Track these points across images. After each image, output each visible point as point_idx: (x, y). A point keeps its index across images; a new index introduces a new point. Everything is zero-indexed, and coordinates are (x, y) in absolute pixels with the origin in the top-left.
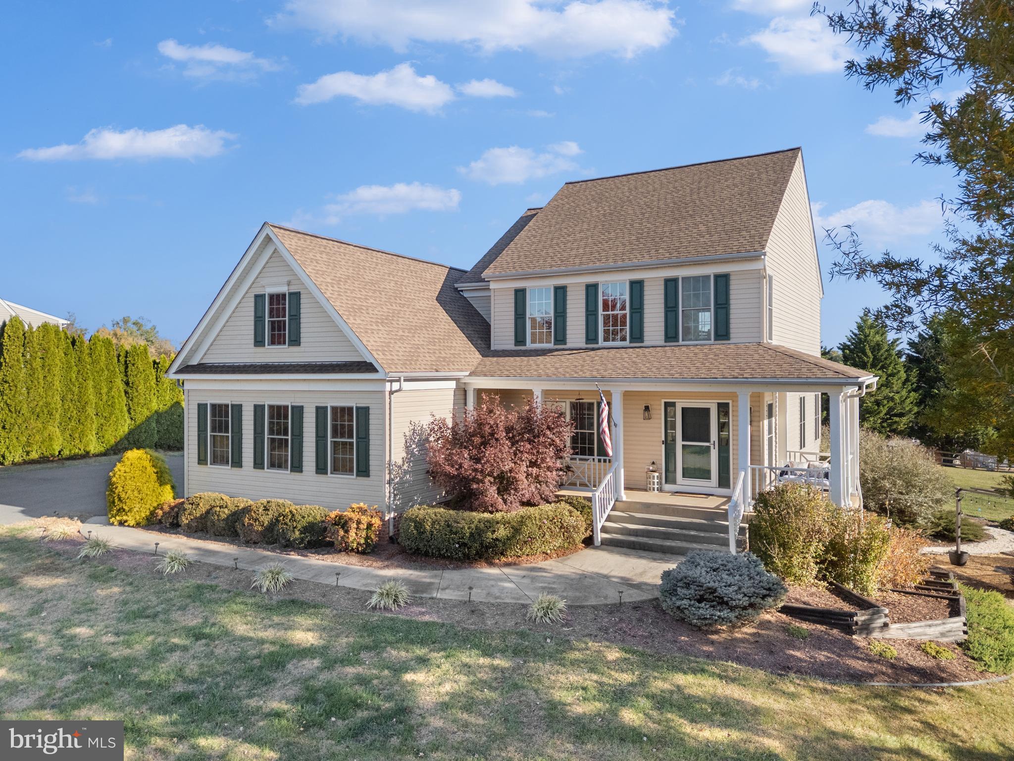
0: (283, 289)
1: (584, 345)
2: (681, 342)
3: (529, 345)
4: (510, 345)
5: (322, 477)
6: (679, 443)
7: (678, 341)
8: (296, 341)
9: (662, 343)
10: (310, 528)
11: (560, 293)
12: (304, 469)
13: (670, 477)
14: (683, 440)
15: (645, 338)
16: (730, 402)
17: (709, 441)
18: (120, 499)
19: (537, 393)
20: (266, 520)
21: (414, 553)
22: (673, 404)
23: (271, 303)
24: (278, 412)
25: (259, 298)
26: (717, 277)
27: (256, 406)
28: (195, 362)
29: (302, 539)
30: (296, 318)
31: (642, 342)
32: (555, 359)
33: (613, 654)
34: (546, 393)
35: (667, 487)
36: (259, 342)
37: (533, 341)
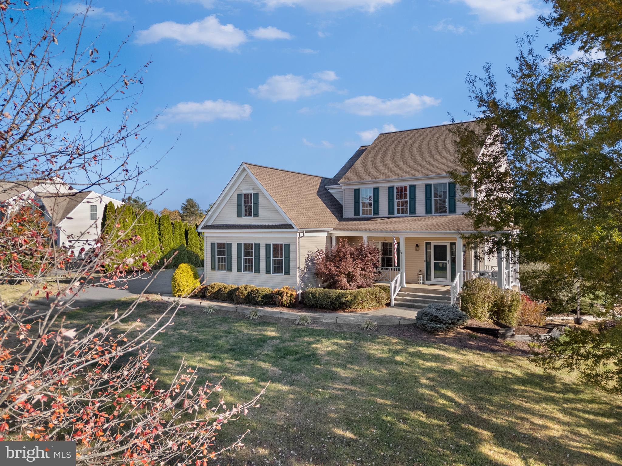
0: (251, 192)
1: (387, 216)
2: (433, 214)
3: (361, 216)
4: (352, 216)
5: (268, 275)
6: (433, 261)
8: (256, 215)
9: (425, 215)
10: (266, 296)
11: (376, 191)
12: (260, 271)
13: (428, 277)
14: (435, 260)
15: (417, 212)
16: (456, 242)
17: (446, 260)
18: (178, 285)
19: (365, 238)
20: (246, 293)
21: (311, 307)
22: (430, 243)
23: (245, 198)
24: (249, 246)
25: (239, 196)
26: (450, 184)
27: (238, 244)
28: (209, 224)
29: (262, 301)
30: (256, 204)
31: (415, 214)
32: (373, 222)
33: (394, 341)
34: (369, 238)
35: (427, 282)
36: (239, 215)
37: (363, 214)
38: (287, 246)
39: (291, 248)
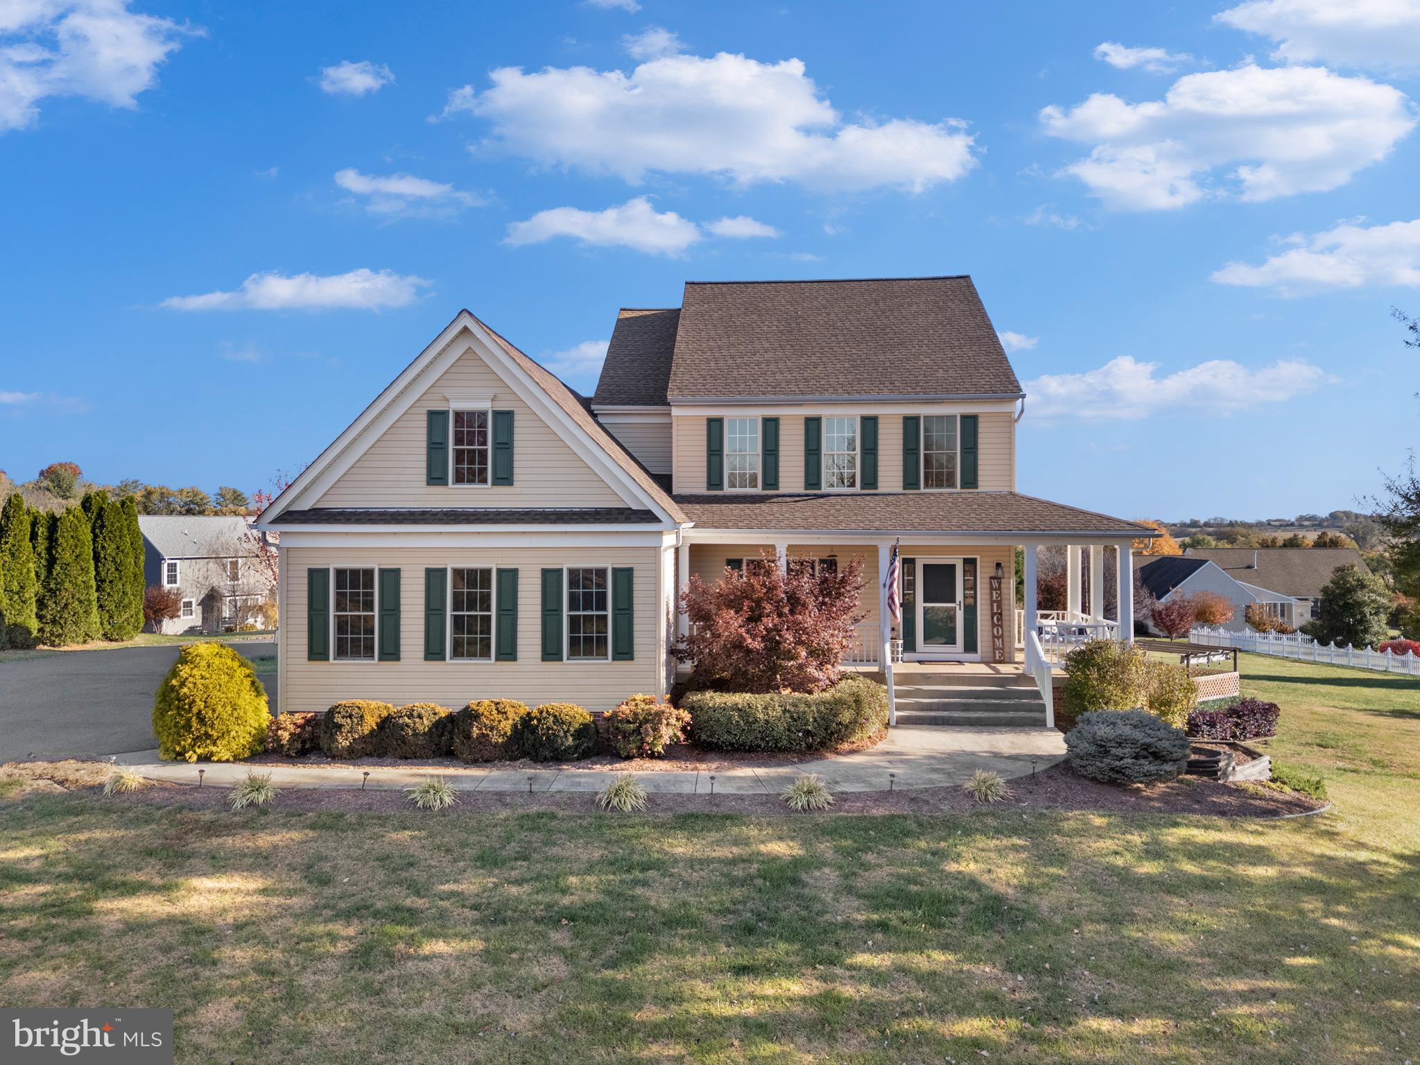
0: (485, 405)
1: (802, 491)
2: (923, 490)
3: (727, 490)
4: (701, 489)
5: (552, 666)
6: (920, 605)
7: (919, 488)
8: (505, 478)
9: (900, 490)
11: (771, 427)
12: (521, 655)
13: (909, 646)
14: (925, 601)
15: (880, 484)
16: (978, 557)
17: (953, 601)
18: (201, 720)
20: (507, 726)
22: (912, 561)
23: (458, 424)
24: (472, 580)
25: (436, 418)
26: (965, 418)
27: (428, 571)
28: (305, 505)
30: (505, 447)
31: (877, 488)
32: (775, 508)
35: (908, 656)
36: (435, 477)
37: (733, 485)
38: (625, 576)
39: (636, 580)
